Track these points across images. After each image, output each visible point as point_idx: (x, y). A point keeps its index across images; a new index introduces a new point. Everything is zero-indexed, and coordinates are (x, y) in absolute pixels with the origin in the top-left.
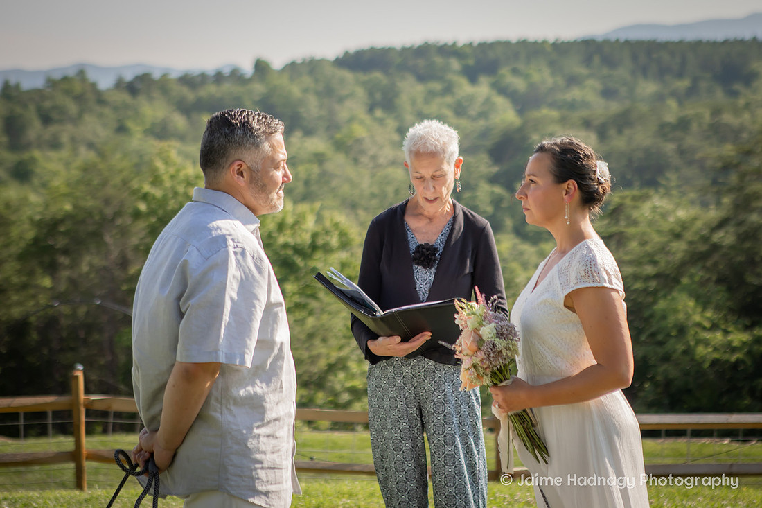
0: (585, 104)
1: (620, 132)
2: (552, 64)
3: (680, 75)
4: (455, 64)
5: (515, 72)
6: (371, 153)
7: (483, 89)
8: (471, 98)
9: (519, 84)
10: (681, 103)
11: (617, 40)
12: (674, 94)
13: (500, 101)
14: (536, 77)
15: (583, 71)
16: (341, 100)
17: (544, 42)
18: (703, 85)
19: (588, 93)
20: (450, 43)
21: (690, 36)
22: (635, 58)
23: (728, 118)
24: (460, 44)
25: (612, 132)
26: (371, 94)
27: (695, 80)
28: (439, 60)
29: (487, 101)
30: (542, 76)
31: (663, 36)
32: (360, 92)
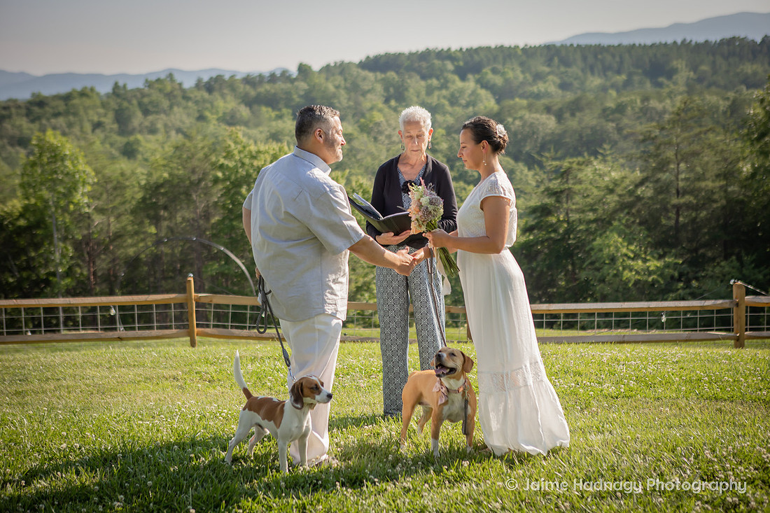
0: (547, 94)
1: (573, 115)
2: (522, 64)
3: (619, 72)
4: (450, 66)
5: (495, 71)
6: (387, 133)
7: (471, 84)
8: (461, 91)
9: (498, 80)
10: (618, 91)
11: (572, 45)
12: (613, 86)
13: (483, 92)
14: (510, 75)
15: (547, 69)
16: (364, 94)
17: (516, 47)
18: (636, 78)
19: (549, 86)
20: (446, 49)
21: (626, 42)
22: (584, 58)
23: (654, 103)
24: (453, 49)
25: (567, 115)
26: (386, 90)
27: (630, 75)
28: (437, 62)
29: (474, 93)
30: (515, 74)
31: (605, 42)
32: (379, 87)
